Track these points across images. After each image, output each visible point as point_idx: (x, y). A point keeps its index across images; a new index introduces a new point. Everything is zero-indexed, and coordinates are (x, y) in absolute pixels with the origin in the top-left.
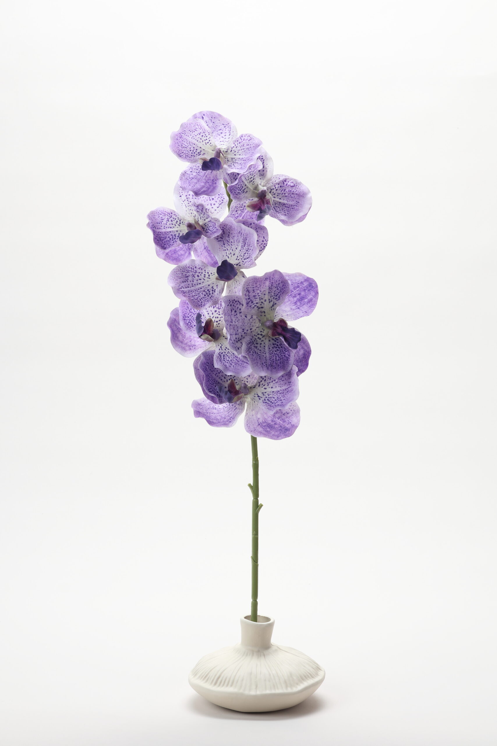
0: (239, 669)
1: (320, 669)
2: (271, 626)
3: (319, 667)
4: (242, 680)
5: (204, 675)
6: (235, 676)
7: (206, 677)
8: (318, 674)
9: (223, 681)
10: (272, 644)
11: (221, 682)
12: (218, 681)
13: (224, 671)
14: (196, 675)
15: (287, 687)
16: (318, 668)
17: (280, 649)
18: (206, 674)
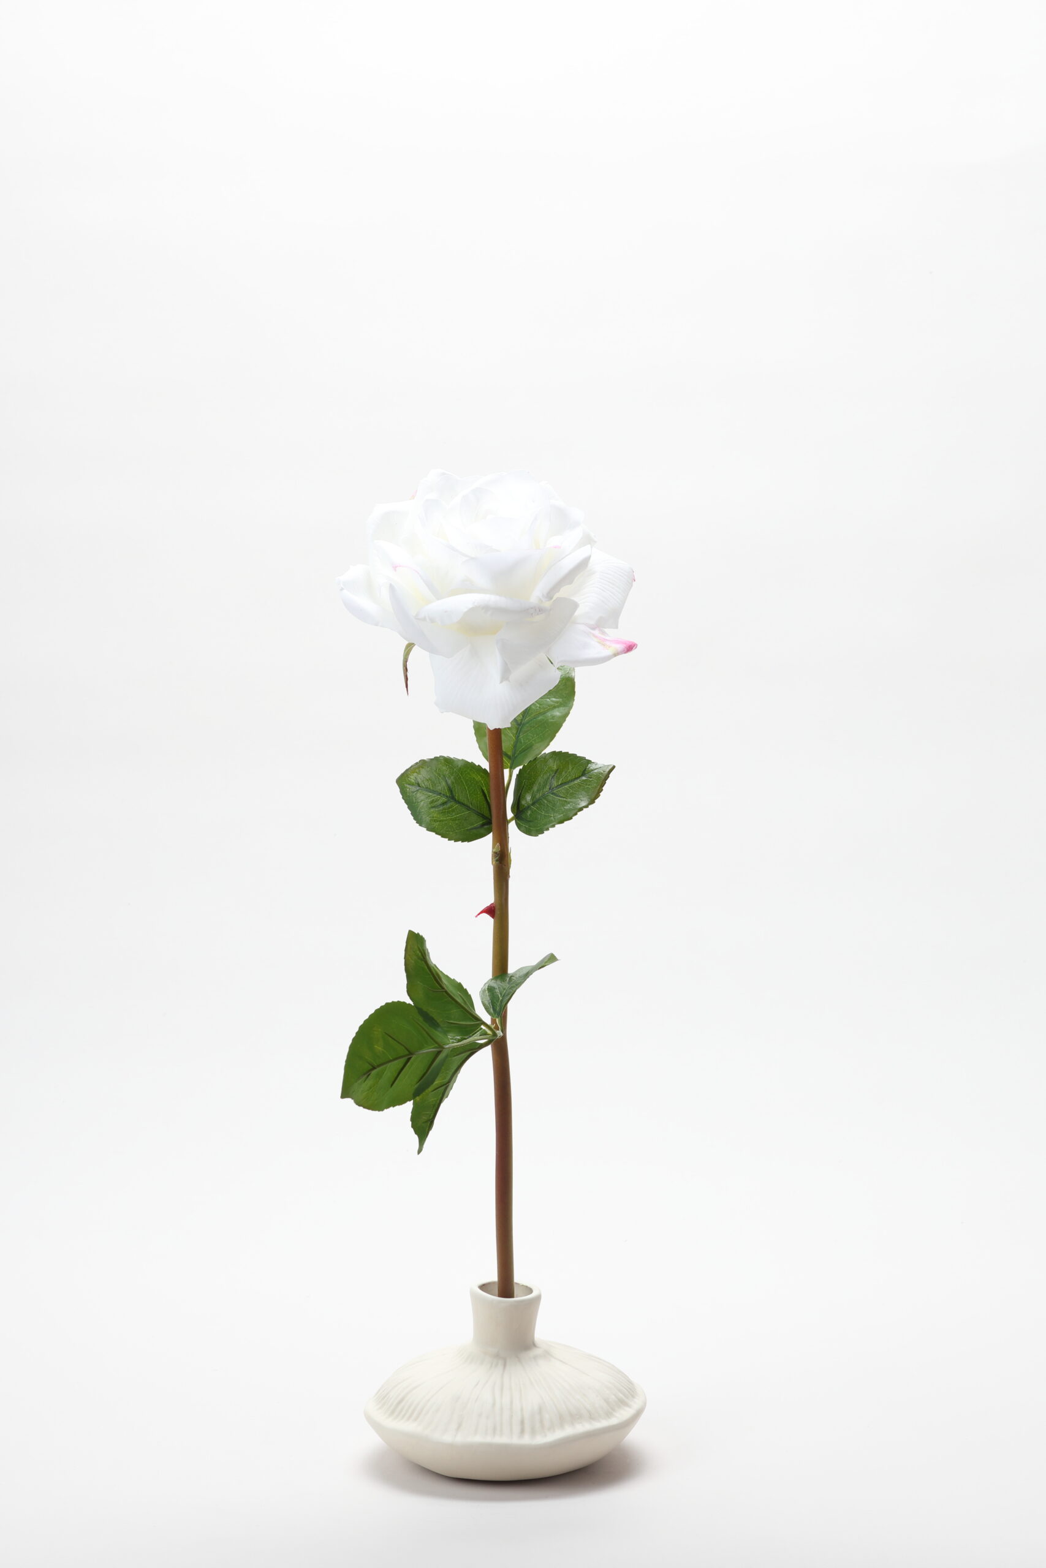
4: (438, 1410)
6: (430, 1400)
7: (384, 1398)
9: (405, 1408)
11: (401, 1411)
12: (398, 1407)
14: (381, 1406)
15: (522, 1432)
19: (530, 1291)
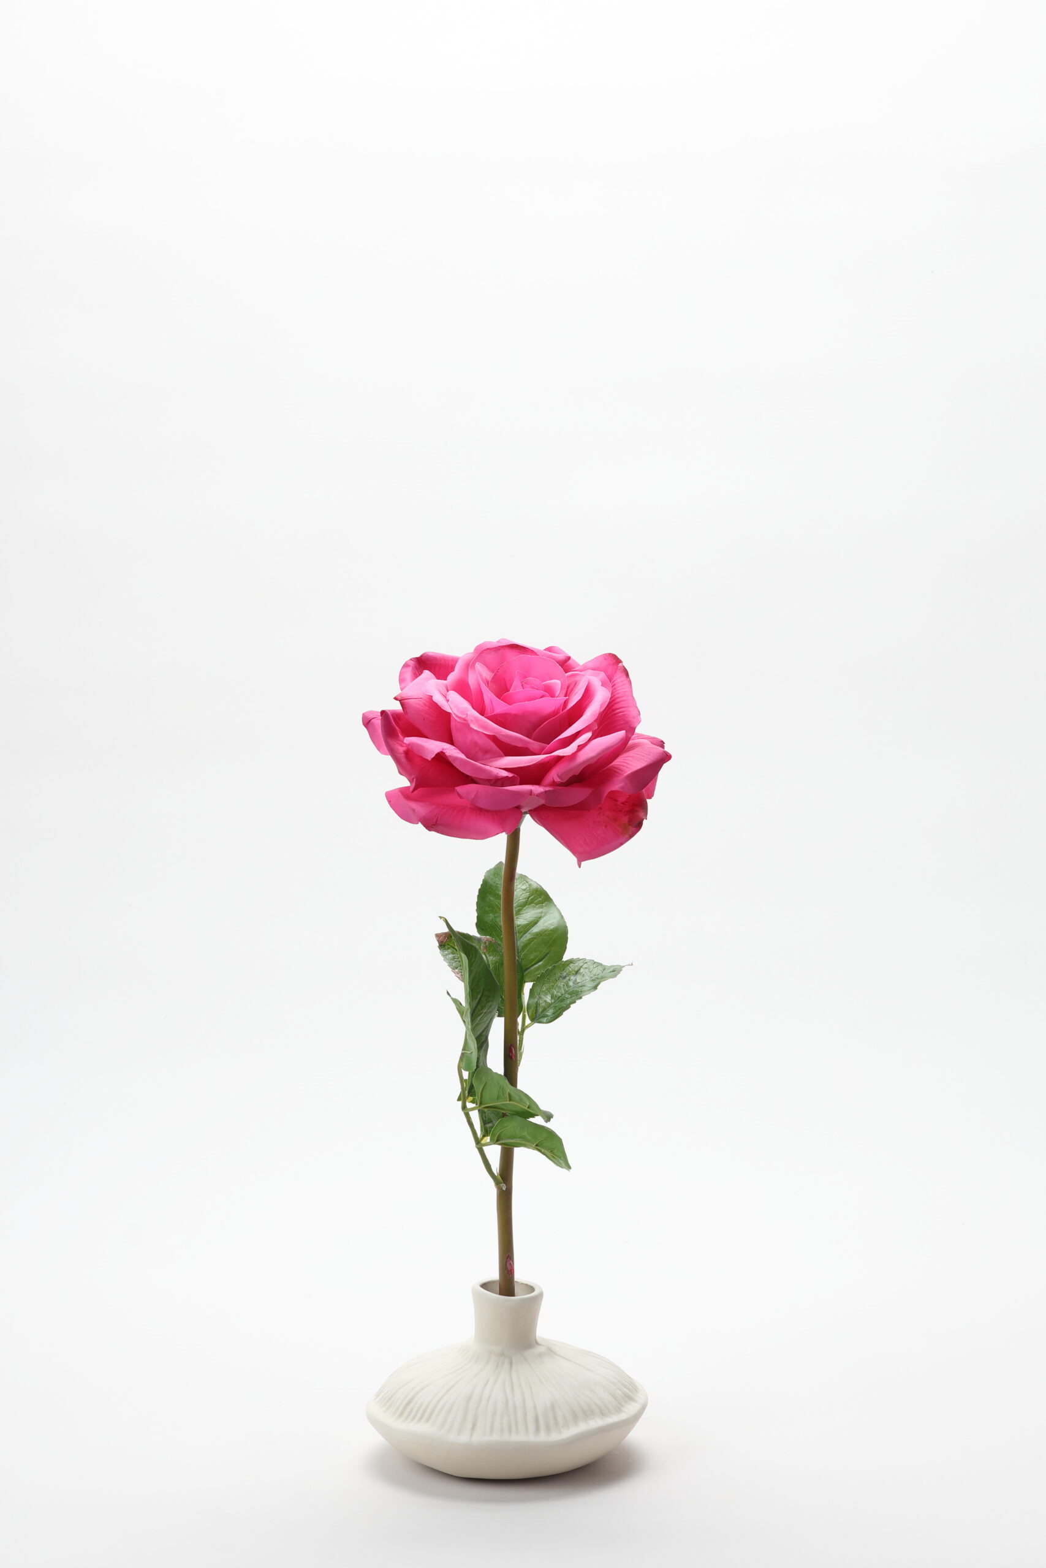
0: (453, 1386)
1: (635, 1398)
2: (536, 1302)
4: (450, 1411)
6: (439, 1401)
7: (389, 1400)
8: (625, 1408)
9: (415, 1410)
10: (539, 1342)
11: (410, 1413)
12: (406, 1409)
13: (422, 1389)
15: (538, 1429)
16: (633, 1393)
19: (531, 1289)
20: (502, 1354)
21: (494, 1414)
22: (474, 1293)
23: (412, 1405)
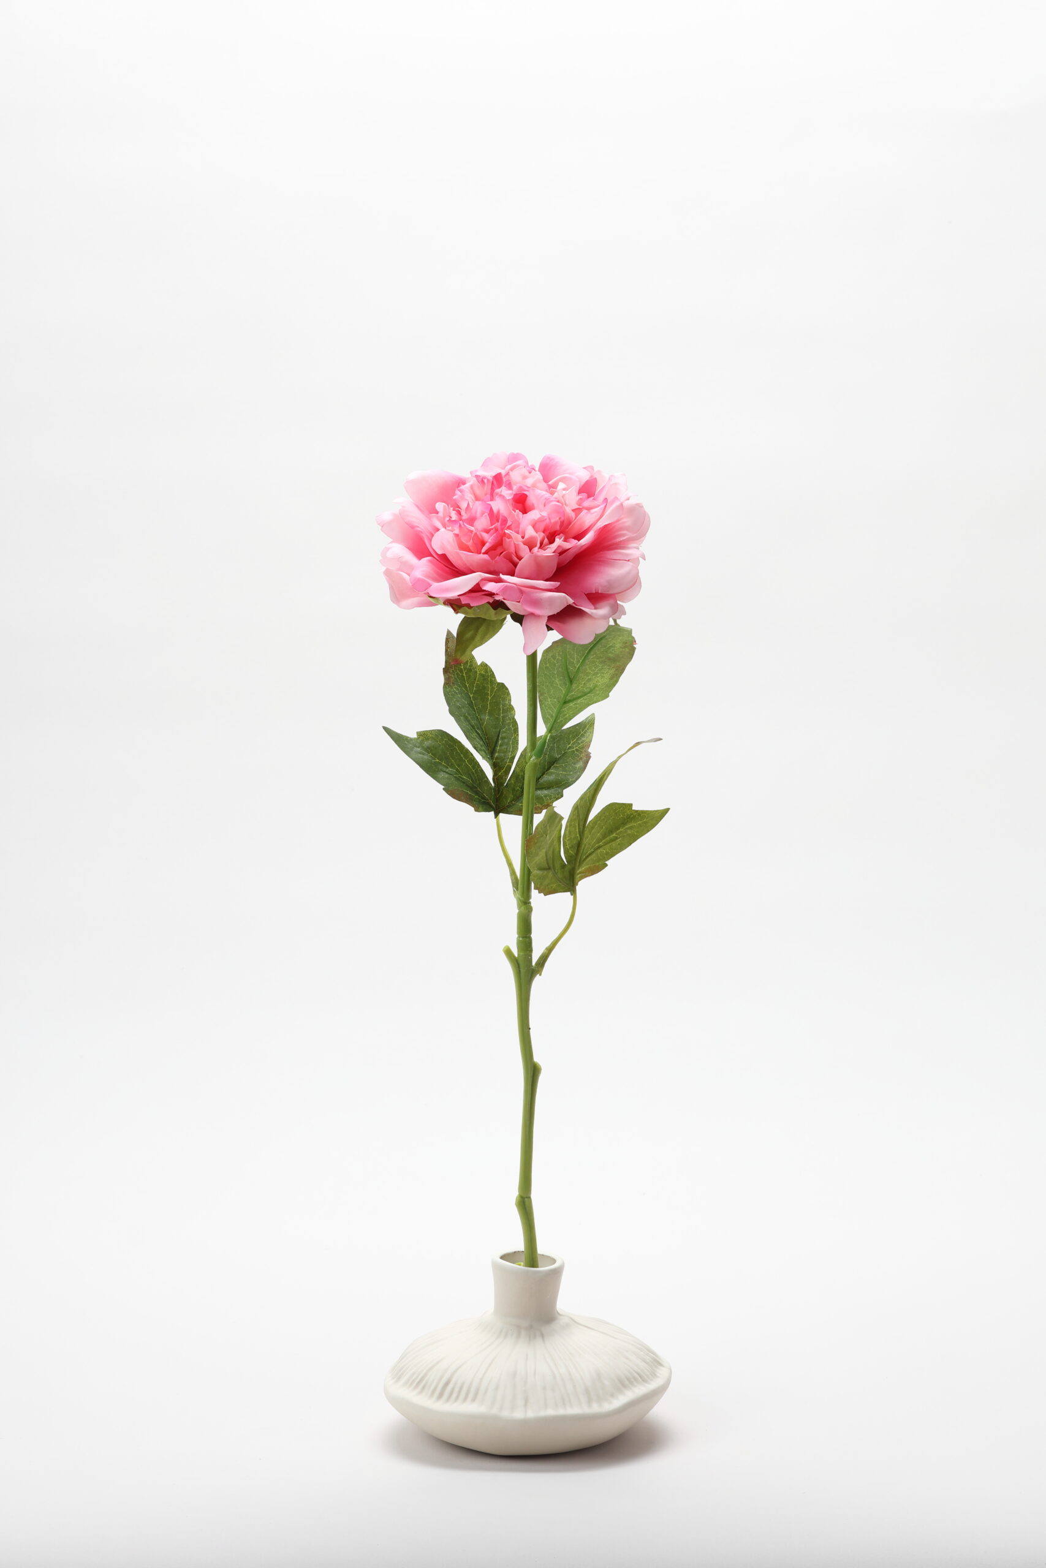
0: (490, 1365)
1: (661, 1365)
2: (557, 1273)
3: (661, 1362)
4: (497, 1388)
5: (418, 1376)
6: (482, 1379)
7: (420, 1382)
8: (655, 1375)
9: (456, 1390)
10: (561, 1313)
11: (451, 1393)
12: (445, 1390)
13: (458, 1369)
14: (399, 1379)
15: (590, 1401)
16: (657, 1362)
17: (576, 1322)
18: (420, 1377)
19: (554, 1261)
20: (531, 1327)
21: (544, 1388)
22: (495, 1266)
23: (450, 1386)
